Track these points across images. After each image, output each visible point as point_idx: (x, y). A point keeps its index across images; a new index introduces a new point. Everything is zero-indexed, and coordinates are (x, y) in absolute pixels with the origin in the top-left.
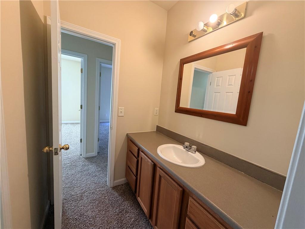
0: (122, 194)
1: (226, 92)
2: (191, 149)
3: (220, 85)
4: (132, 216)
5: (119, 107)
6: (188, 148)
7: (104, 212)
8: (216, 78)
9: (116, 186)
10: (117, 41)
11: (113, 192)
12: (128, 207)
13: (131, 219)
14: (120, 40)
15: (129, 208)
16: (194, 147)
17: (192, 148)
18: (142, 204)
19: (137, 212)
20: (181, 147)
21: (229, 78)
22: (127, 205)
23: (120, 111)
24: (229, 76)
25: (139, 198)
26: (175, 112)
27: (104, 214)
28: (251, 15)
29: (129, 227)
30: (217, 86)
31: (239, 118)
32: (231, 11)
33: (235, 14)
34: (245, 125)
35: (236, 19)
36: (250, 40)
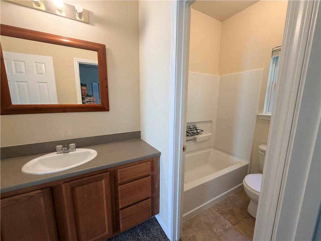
1: (38, 82)
2: (68, 149)
8: (13, 62)
16: (72, 145)
17: (71, 147)
26: (2, 114)
30: (19, 72)
31: (104, 107)
32: (79, 10)
33: (80, 15)
34: (109, 111)
35: (78, 18)
36: (99, 47)
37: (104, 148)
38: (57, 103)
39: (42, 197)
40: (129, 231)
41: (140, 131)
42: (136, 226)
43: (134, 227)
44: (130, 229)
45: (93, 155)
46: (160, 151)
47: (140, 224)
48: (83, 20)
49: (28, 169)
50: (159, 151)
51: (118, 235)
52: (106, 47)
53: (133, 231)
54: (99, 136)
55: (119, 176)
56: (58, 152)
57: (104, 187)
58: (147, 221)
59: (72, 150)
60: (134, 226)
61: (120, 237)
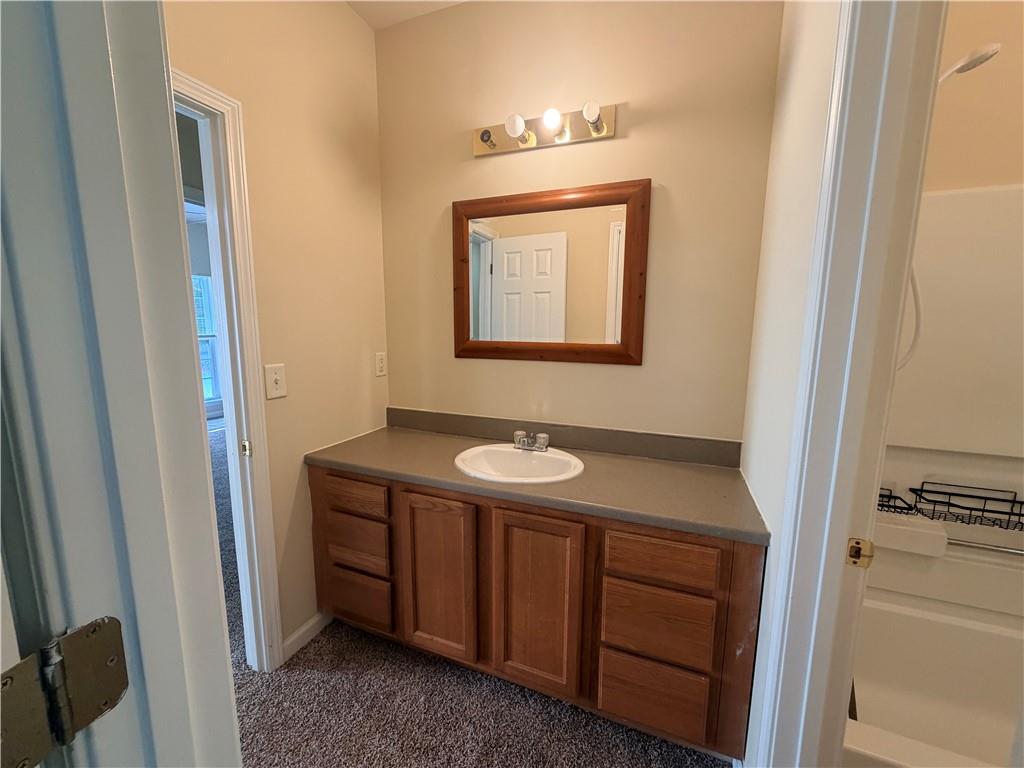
0: (338, 662)
1: (536, 293)
2: (534, 443)
3: (518, 273)
4: (413, 692)
5: (267, 366)
6: (531, 444)
7: (314, 744)
8: (506, 256)
9: (296, 656)
10: (229, 105)
11: (296, 675)
12: (384, 681)
13: (416, 700)
14: (240, 104)
15: (389, 681)
16: (543, 437)
17: (539, 440)
18: (437, 642)
19: (418, 676)
20: (506, 448)
21: (538, 257)
22: (376, 680)
23: (271, 378)
24: (537, 251)
25: (418, 633)
26: (457, 356)
27: (319, 746)
28: (625, 136)
29: (425, 719)
30: (511, 275)
31: (628, 352)
32: (591, 116)
33: (597, 125)
34: (639, 363)
35: (594, 135)
36: (632, 190)
37: (603, 463)
38: (561, 340)
39: (462, 518)
40: (629, 730)
41: (740, 444)
42: (655, 737)
43: (648, 736)
44: (635, 731)
45: (574, 468)
46: (769, 528)
47: (670, 740)
48: (604, 133)
49: (463, 460)
50: (765, 528)
51: (599, 718)
52: (654, 184)
53: (639, 741)
54: (612, 431)
55: (607, 549)
56: (517, 446)
57: (568, 559)
58: (695, 752)
59: (540, 449)
60: (649, 731)
61: (600, 726)
